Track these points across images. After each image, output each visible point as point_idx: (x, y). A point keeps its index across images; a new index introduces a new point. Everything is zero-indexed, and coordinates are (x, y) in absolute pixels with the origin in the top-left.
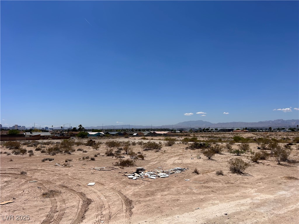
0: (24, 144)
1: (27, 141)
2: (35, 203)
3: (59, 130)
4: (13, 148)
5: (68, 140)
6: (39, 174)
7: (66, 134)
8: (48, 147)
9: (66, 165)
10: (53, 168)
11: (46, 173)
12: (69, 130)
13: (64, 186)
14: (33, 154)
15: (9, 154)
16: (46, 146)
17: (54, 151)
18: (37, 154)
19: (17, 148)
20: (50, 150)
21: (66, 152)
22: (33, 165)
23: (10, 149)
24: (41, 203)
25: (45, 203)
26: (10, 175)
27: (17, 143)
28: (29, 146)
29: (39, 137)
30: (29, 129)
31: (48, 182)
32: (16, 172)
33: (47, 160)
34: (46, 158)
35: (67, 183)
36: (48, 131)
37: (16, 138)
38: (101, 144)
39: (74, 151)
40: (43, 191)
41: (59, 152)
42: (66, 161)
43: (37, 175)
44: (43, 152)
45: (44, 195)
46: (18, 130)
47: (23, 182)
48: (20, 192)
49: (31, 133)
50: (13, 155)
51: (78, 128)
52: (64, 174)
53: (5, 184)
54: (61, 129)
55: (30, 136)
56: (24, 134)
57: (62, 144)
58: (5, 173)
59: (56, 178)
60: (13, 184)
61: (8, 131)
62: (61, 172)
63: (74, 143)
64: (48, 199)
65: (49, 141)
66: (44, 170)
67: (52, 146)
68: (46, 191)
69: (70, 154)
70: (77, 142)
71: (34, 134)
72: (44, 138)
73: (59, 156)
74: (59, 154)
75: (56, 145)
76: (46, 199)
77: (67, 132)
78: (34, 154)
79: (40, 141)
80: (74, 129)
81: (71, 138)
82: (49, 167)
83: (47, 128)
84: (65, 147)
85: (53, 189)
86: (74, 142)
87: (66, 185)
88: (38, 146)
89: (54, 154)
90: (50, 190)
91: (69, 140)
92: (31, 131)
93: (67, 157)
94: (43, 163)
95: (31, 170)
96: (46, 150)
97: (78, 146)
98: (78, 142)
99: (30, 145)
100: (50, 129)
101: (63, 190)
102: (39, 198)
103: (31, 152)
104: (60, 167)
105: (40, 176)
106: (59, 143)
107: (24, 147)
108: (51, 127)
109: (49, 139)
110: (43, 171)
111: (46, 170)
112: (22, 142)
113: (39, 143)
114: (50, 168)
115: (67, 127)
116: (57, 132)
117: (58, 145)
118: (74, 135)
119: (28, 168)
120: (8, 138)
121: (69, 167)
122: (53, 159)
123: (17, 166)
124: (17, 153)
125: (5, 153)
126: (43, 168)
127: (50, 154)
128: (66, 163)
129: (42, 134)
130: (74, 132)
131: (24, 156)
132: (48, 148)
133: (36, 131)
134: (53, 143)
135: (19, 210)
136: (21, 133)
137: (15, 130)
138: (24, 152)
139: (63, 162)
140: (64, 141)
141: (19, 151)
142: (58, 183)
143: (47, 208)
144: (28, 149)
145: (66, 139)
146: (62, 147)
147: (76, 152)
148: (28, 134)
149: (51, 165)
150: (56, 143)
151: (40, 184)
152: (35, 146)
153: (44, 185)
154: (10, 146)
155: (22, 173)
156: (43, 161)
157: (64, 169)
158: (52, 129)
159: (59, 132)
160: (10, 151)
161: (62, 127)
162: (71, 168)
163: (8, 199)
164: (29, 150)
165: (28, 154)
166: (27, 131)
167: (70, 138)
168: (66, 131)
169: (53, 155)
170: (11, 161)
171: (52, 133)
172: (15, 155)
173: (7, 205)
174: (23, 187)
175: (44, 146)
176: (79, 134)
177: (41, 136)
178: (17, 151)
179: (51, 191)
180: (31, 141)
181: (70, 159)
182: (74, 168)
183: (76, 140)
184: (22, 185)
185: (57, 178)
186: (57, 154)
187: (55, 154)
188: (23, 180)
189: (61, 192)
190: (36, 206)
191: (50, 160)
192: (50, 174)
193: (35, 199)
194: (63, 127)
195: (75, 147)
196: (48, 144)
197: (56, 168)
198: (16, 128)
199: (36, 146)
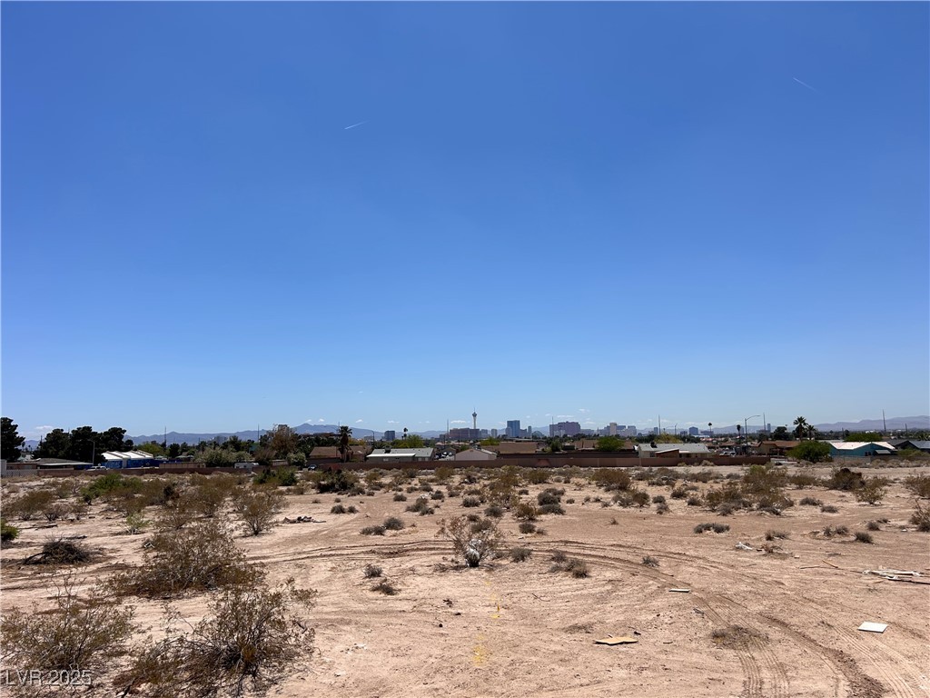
0: (641, 478)
1: (646, 468)
2: (695, 658)
3: (731, 436)
4: (613, 489)
5: (764, 467)
6: (691, 569)
7: (754, 448)
8: (705, 488)
9: (770, 551)
10: (732, 556)
11: (713, 570)
12: (762, 436)
13: (775, 621)
14: (666, 509)
15: (606, 505)
16: (700, 484)
17: (727, 501)
18: (678, 506)
19: (623, 487)
20: (713, 499)
21: (763, 506)
22: (672, 541)
23: (607, 490)
24: (710, 661)
25: (723, 665)
26: (617, 564)
27: (620, 473)
28: (653, 484)
29: (676, 458)
30: (645, 433)
31: (724, 599)
32: (630, 557)
33: (708, 528)
34: (705, 523)
35: (782, 611)
36: (698, 441)
37: (618, 460)
38: (884, 484)
39: (791, 504)
40: (710, 623)
41: (742, 506)
42: (769, 538)
43: (687, 573)
44: (693, 503)
45: (716, 636)
46: (618, 436)
47: (654, 588)
48: (650, 618)
49: (653, 446)
50: (616, 507)
51: (791, 427)
52: (770, 579)
53: (609, 587)
54: (737, 432)
55: (652, 454)
56: (636, 448)
57: (747, 480)
58: (605, 557)
59: (743, 587)
60: (628, 589)
61: (596, 441)
62: (759, 571)
63: (782, 479)
64: (729, 653)
65: (707, 469)
66: (704, 558)
67: (717, 487)
68: (720, 627)
69: (778, 514)
70: (794, 477)
71: (663, 448)
72: (690, 459)
73: (741, 518)
74: (742, 513)
75: (730, 483)
76: (725, 651)
77: (756, 443)
78: (671, 508)
79: (680, 469)
80: (781, 433)
81: (774, 461)
82: (716, 550)
83: (694, 430)
84: (758, 490)
85: (740, 623)
86: (784, 475)
87: (781, 617)
88: (679, 484)
89: (726, 512)
90: (732, 624)
91: (768, 469)
92: (652, 439)
93: (768, 522)
94: (699, 538)
95: (668, 555)
96: (703, 497)
97: (801, 488)
98: (799, 474)
99: (654, 480)
100: (705, 433)
101: (775, 633)
102: (704, 646)
103: (659, 500)
104: (752, 554)
105: (696, 577)
106: (737, 477)
107: (641, 486)
108: (707, 428)
109: (706, 465)
110: (701, 562)
111: (711, 559)
112: (634, 472)
113: (677, 476)
114: (723, 555)
115: (754, 427)
116: (726, 441)
117: (735, 484)
118: (782, 453)
119: (659, 547)
120: (598, 460)
121: (784, 557)
122: (728, 528)
123: (630, 540)
124: (625, 504)
125: (597, 500)
126: (701, 553)
127: (713, 511)
128: (770, 544)
129: (685, 448)
130: (780, 443)
131: (645, 511)
132: (706, 493)
133: (667, 438)
134: (717, 478)
135: (654, 670)
136: (628, 446)
137: (612, 438)
138: (642, 499)
139: (760, 539)
140: (752, 470)
141: (631, 497)
142: (755, 608)
143: (732, 679)
144: (653, 492)
145: (756, 466)
146: (748, 492)
147: (796, 510)
148: (646, 447)
149: (723, 547)
150: (729, 477)
151: (703, 603)
152: (670, 483)
153: (712, 604)
154: (607, 481)
155: (647, 562)
156: (699, 531)
157: (766, 562)
158: (710, 433)
159: (731, 442)
160: (608, 496)
161: (739, 427)
162: (788, 561)
163: (620, 631)
164: (656, 495)
165: (654, 506)
166: (641, 440)
167: (770, 461)
168: (754, 440)
169: (724, 515)
170: (614, 523)
171: (711, 445)
172: (621, 508)
173: (621, 648)
174: (654, 603)
175: (695, 484)
176: (799, 446)
177: (681, 455)
178: (624, 495)
179: (737, 629)
180: (655, 469)
181: (780, 530)
182: (799, 564)
183: (792, 470)
184: (652, 595)
185: (749, 588)
186: (736, 513)
187: (730, 512)
188: (651, 582)
189: (767, 639)
190: (699, 668)
191: (719, 530)
192: (725, 575)
193: (694, 645)
194: (743, 425)
195: (791, 492)
196: (704, 478)
197: (739, 556)
198: (613, 433)
199: (673, 486)
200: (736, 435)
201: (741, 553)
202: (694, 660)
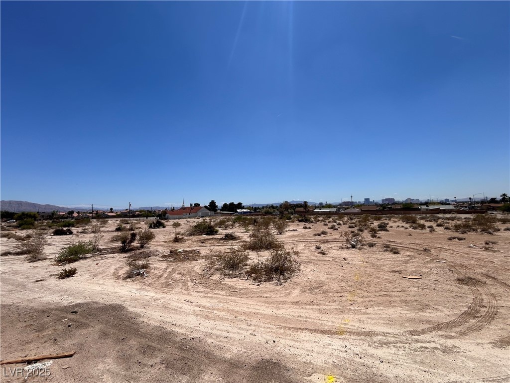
0: (422, 219)
1: (424, 215)
3: (466, 202)
4: (409, 223)
5: (484, 215)
6: (446, 254)
7: (478, 207)
8: (454, 223)
9: (487, 249)
10: (467, 250)
11: (457, 255)
12: (483, 202)
13: (490, 277)
14: (434, 230)
15: (407, 228)
16: (450, 221)
17: (466, 228)
18: (440, 230)
19: (414, 222)
20: (457, 228)
21: (483, 230)
22: (437, 243)
23: (407, 223)
24: (457, 289)
25: (463, 291)
26: (412, 250)
27: (412, 217)
28: (427, 221)
29: (438, 211)
30: (423, 202)
31: (462, 266)
32: (417, 248)
33: (454, 238)
34: (453, 236)
35: (493, 273)
36: (449, 204)
37: (411, 212)
39: (499, 230)
40: (456, 275)
41: (472, 230)
42: (486, 244)
43: (444, 255)
44: (447, 228)
45: (459, 280)
46: (411, 203)
47: (429, 260)
48: (427, 270)
49: (427, 206)
50: (411, 229)
51: (499, 198)
52: (487, 260)
53: (409, 258)
54: (469, 200)
55: (427, 210)
56: (419, 207)
57: (474, 220)
58: (406, 247)
59: (473, 262)
60: (417, 259)
61: (402, 205)
62: (482, 257)
63: (495, 220)
64: (466, 287)
65: (454, 215)
66: (452, 250)
67: (459, 223)
68: (461, 277)
69: (491, 234)
70: (500, 219)
71: (432, 207)
72: (445, 212)
73: (471, 235)
74: (472, 233)
75: (466, 221)
76: (464, 286)
77: (479, 205)
78: (436, 230)
79: (440, 215)
80: (493, 200)
81: (489, 212)
82: (460, 248)
83: (447, 200)
84: (480, 224)
85: (471, 276)
86: (495, 218)
87: (493, 275)
88: (440, 221)
89: (464, 233)
90: (467, 276)
91: (486, 215)
92: (427, 204)
93: (486, 237)
94: (450, 242)
95: (435, 248)
96: (452, 226)
97: (504, 224)
98: (504, 218)
99: (428, 220)
100: (452, 201)
101: (489, 281)
102: (453, 283)
103: (430, 227)
104: (478, 250)
105: (449, 257)
106: (470, 219)
107: (422, 222)
108: (454, 199)
109: (453, 214)
110: (451, 251)
111: (456, 250)
112: (419, 216)
113: (439, 218)
114: (462, 249)
115: (478, 198)
116: (463, 204)
117: (469, 221)
118: (494, 209)
119: (431, 245)
120: (402, 212)
121: (495, 251)
122: (465, 239)
123: (417, 241)
124: (415, 228)
125: (403, 227)
126: (451, 248)
127: (457, 232)
128: (487, 246)
129: (442, 207)
130: (492, 205)
131: (424, 231)
132: (453, 225)
133: (434, 204)
134: (459, 219)
135: (430, 289)
136: (416, 207)
137: (408, 204)
138: (423, 227)
139: (482, 244)
140: (477, 216)
141: (417, 226)
142: (479, 271)
143: (467, 297)
144: (427, 224)
145: (479, 214)
146: (475, 225)
147: (501, 232)
148: (424, 207)
149: (462, 246)
150: (465, 218)
151: (452, 267)
152: (435, 221)
153: (457, 268)
154: (406, 220)
155: (425, 250)
156: (450, 239)
157: (485, 253)
158: (456, 201)
159: (466, 205)
160: (407, 225)
161: (470, 198)
162: (497, 253)
163: (414, 274)
164: (429, 225)
165: (428, 229)
166: (422, 204)
167: (487, 212)
168: (478, 203)
169: (463, 233)
170: (410, 235)
171: (455, 206)
172: (413, 230)
173: (414, 280)
174: (429, 265)
175: (448, 221)
176: (503, 206)
177: (441, 210)
178: (414, 225)
179: (470, 278)
180: (428, 215)
181: (493, 241)
182: (503, 255)
183: (499, 216)
184: (428, 262)
185: (476, 263)
186: (469, 233)
187: (466, 233)
188: (427, 257)
189: (485, 283)
190: (452, 291)
191: (460, 239)
192: (463, 257)
193: (448, 282)
194: (472, 197)
195: (498, 225)
196: (452, 219)
197: (470, 250)
198: (409, 202)
199: (437, 222)
200: (469, 202)
201: (471, 249)
202: (448, 288)
